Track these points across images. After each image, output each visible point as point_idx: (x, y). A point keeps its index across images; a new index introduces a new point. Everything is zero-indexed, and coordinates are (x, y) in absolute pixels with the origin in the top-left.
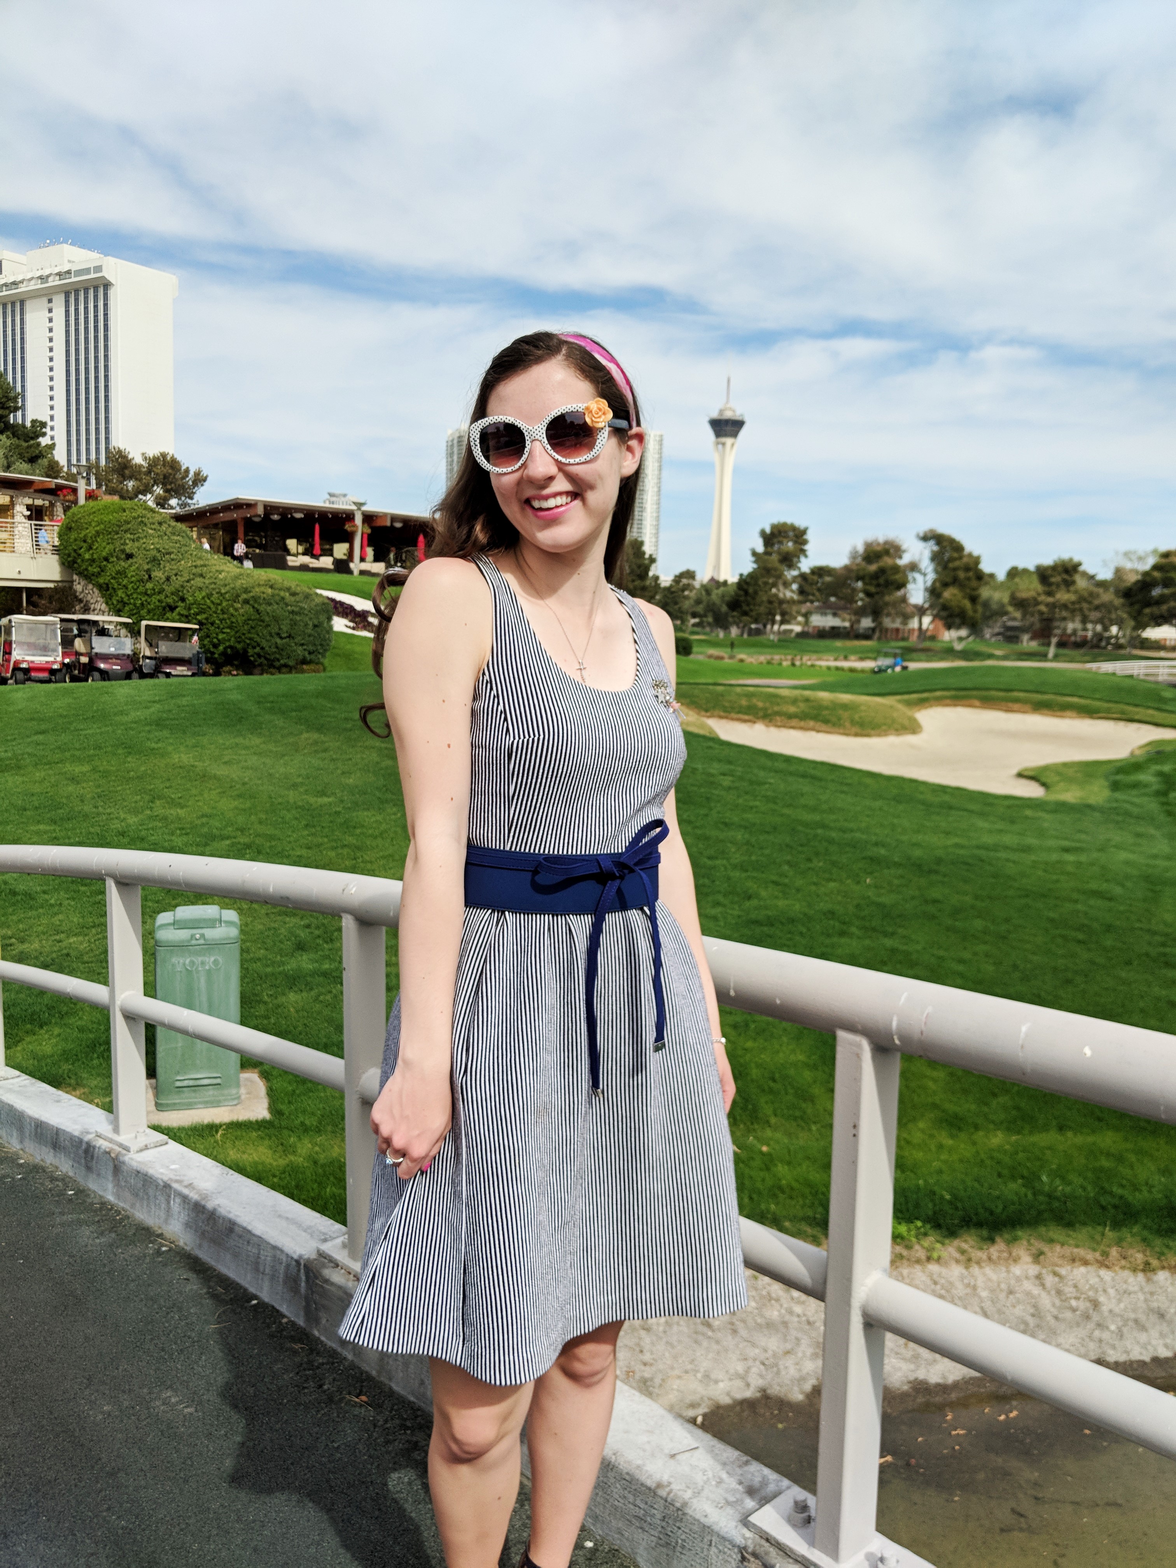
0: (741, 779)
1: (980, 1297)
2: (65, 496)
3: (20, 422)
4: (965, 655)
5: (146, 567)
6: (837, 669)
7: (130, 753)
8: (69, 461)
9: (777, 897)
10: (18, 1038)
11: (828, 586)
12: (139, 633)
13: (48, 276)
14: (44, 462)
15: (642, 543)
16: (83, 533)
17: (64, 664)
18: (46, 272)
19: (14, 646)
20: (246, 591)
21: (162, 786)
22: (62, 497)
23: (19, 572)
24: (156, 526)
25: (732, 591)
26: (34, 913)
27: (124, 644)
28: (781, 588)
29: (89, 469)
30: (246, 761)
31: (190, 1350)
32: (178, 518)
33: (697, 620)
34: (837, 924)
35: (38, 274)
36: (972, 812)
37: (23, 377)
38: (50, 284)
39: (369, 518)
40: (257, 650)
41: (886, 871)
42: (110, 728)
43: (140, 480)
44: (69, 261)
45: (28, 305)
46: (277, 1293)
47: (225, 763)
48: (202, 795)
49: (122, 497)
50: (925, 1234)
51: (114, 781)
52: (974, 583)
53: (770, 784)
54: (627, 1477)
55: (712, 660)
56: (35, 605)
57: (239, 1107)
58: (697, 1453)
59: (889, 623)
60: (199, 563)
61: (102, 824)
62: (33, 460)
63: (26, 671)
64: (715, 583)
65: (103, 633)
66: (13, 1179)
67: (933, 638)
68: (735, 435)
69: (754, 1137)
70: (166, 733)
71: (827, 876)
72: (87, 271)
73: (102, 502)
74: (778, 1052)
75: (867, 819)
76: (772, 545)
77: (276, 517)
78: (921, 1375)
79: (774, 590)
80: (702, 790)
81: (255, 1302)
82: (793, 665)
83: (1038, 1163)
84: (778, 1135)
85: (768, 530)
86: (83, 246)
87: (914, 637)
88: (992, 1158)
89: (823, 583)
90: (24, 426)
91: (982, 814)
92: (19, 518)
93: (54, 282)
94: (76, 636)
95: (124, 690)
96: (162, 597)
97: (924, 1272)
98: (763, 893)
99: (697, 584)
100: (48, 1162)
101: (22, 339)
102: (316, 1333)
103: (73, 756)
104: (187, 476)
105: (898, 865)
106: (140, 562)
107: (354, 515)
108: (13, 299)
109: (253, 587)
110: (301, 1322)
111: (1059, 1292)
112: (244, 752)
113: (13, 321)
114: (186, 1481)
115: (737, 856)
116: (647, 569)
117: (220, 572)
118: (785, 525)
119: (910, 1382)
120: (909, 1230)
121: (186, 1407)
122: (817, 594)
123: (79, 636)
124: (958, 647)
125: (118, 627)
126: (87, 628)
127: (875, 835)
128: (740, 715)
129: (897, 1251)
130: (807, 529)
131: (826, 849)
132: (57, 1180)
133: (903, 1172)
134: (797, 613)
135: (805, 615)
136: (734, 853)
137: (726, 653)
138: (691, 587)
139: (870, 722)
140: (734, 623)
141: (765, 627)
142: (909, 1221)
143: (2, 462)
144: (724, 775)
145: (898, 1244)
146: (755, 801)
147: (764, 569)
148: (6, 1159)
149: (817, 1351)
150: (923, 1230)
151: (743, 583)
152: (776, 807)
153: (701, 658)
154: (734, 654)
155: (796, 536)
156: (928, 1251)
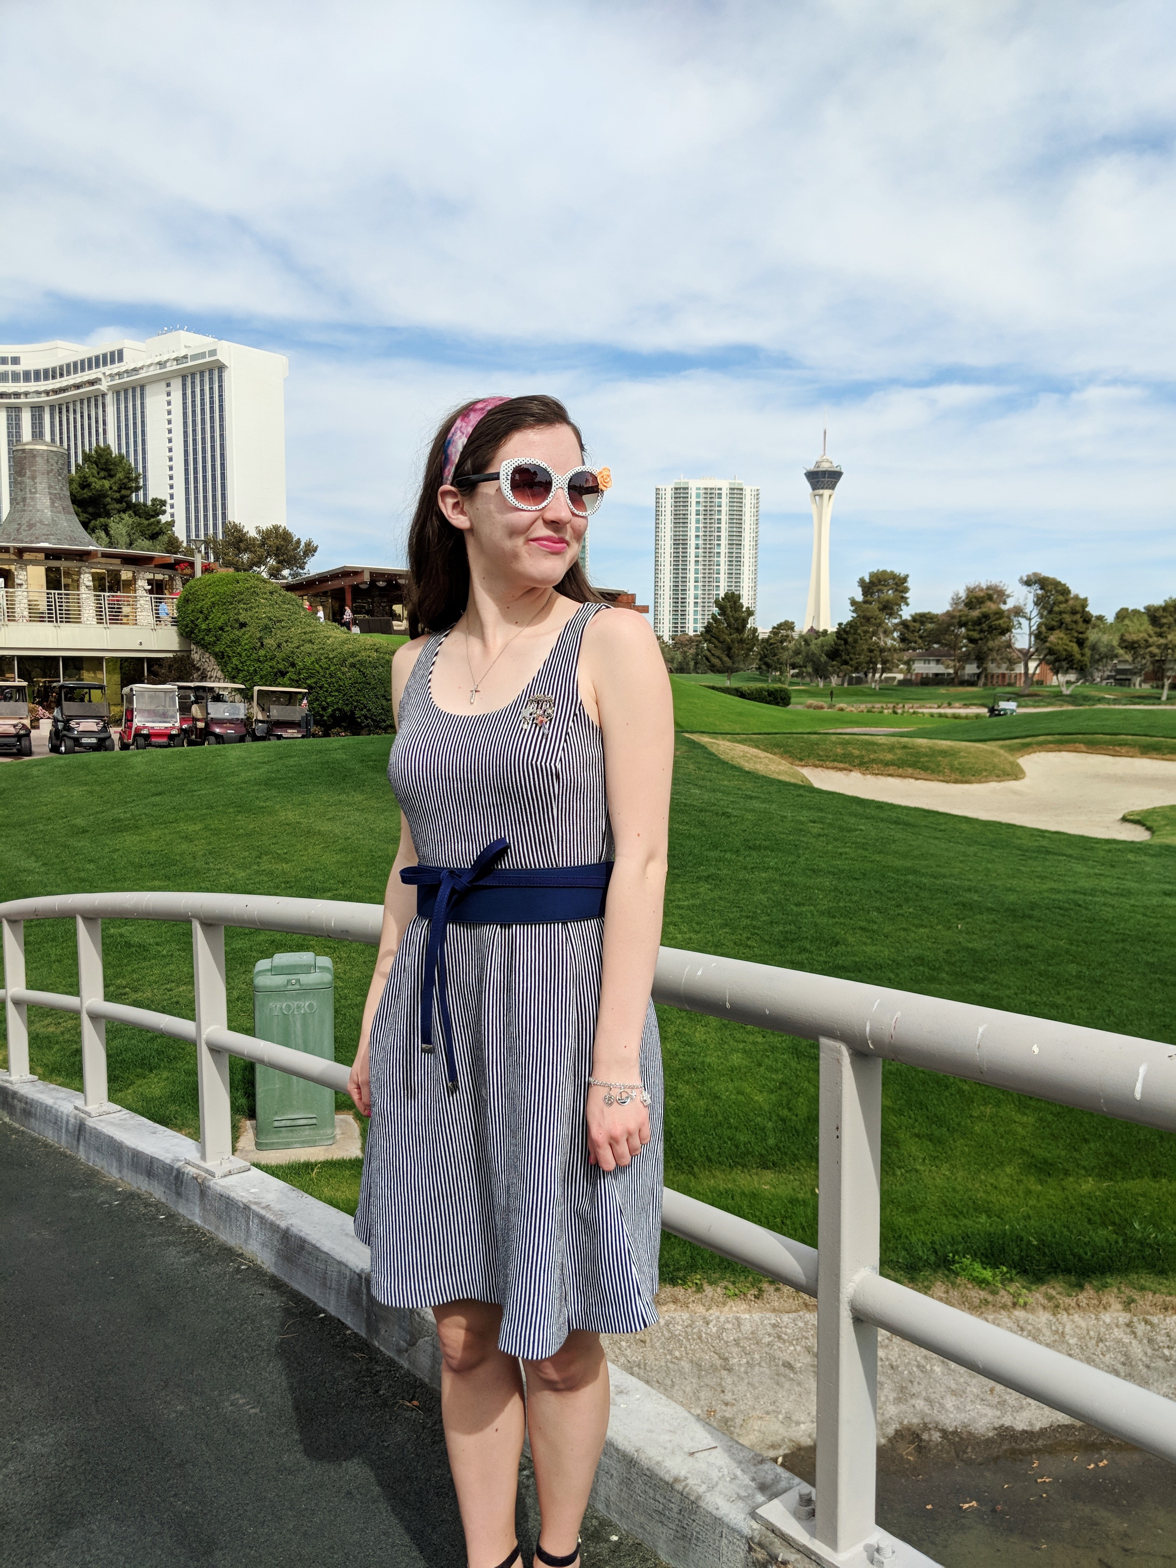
0: (831, 825)
1: (1068, 1344)
2: (182, 570)
3: (142, 501)
4: (1073, 699)
5: (258, 635)
6: (940, 715)
7: (239, 812)
8: (188, 536)
9: (865, 944)
11: (930, 632)
12: (252, 697)
13: (166, 362)
14: (164, 538)
15: (739, 597)
16: (200, 604)
17: (181, 729)
18: (164, 358)
19: (135, 713)
20: (353, 655)
21: (270, 842)
22: (180, 571)
23: (141, 643)
24: (268, 596)
25: (831, 640)
26: (147, 963)
27: (239, 709)
28: (882, 636)
29: (206, 543)
30: (348, 817)
31: (260, 1357)
32: (289, 588)
33: (797, 671)
34: (926, 970)
35: (157, 360)
36: (1070, 856)
37: (144, 458)
38: (168, 369)
40: (364, 712)
41: (978, 917)
42: (221, 789)
43: (254, 552)
44: (186, 347)
45: (148, 390)
46: (342, 1307)
47: (329, 819)
48: (306, 850)
49: (237, 570)
50: (1011, 1280)
51: (225, 838)
52: (1081, 626)
53: (861, 830)
55: (811, 710)
56: (156, 674)
57: (333, 1146)
58: (714, 1451)
59: (992, 668)
60: (308, 629)
61: (212, 879)
62: (154, 537)
63: (147, 737)
64: (814, 633)
65: (218, 698)
66: (111, 1205)
67: (1040, 683)
68: (832, 487)
70: (274, 792)
71: (917, 922)
72: (202, 355)
73: (218, 575)
75: (961, 865)
76: (872, 594)
77: (381, 584)
78: (1007, 1421)
79: (874, 639)
80: (791, 837)
81: (322, 1315)
82: (895, 713)
83: (1131, 1210)
85: (867, 580)
86: (198, 332)
87: (1021, 682)
88: (1083, 1204)
89: (925, 630)
90: (145, 505)
91: (1081, 859)
92: (140, 593)
93: (172, 367)
94: (193, 703)
95: (235, 752)
96: (274, 663)
97: (1010, 1317)
98: (851, 939)
99: (796, 635)
100: (144, 1189)
101: (143, 422)
102: (377, 1344)
103: (187, 815)
104: (299, 547)
105: (990, 910)
106: (252, 631)
108: (133, 385)
109: (359, 652)
110: (363, 1333)
111: (1151, 1341)
112: (346, 808)
113: (134, 405)
114: (246, 1473)
115: (825, 902)
116: (745, 622)
117: (328, 638)
118: (884, 572)
119: (995, 1429)
120: (994, 1276)
121: (252, 1408)
122: (920, 641)
123: (196, 702)
124: (1066, 691)
125: (233, 693)
126: (204, 695)
127: (969, 880)
128: (836, 764)
129: (982, 1297)
130: (907, 576)
131: (917, 895)
132: (151, 1206)
133: (989, 1217)
134: (899, 660)
135: (908, 663)
136: (822, 900)
137: (826, 702)
138: (790, 638)
139: (970, 768)
140: (834, 672)
141: (866, 676)
142: (995, 1266)
143: (125, 539)
144: (814, 822)
145: (983, 1290)
146: (845, 847)
147: (864, 617)
148: (105, 1187)
149: (901, 1395)
150: (1008, 1275)
151: (842, 633)
152: (866, 853)
153: (800, 708)
154: (833, 703)
155: (896, 584)
156: (1014, 1297)
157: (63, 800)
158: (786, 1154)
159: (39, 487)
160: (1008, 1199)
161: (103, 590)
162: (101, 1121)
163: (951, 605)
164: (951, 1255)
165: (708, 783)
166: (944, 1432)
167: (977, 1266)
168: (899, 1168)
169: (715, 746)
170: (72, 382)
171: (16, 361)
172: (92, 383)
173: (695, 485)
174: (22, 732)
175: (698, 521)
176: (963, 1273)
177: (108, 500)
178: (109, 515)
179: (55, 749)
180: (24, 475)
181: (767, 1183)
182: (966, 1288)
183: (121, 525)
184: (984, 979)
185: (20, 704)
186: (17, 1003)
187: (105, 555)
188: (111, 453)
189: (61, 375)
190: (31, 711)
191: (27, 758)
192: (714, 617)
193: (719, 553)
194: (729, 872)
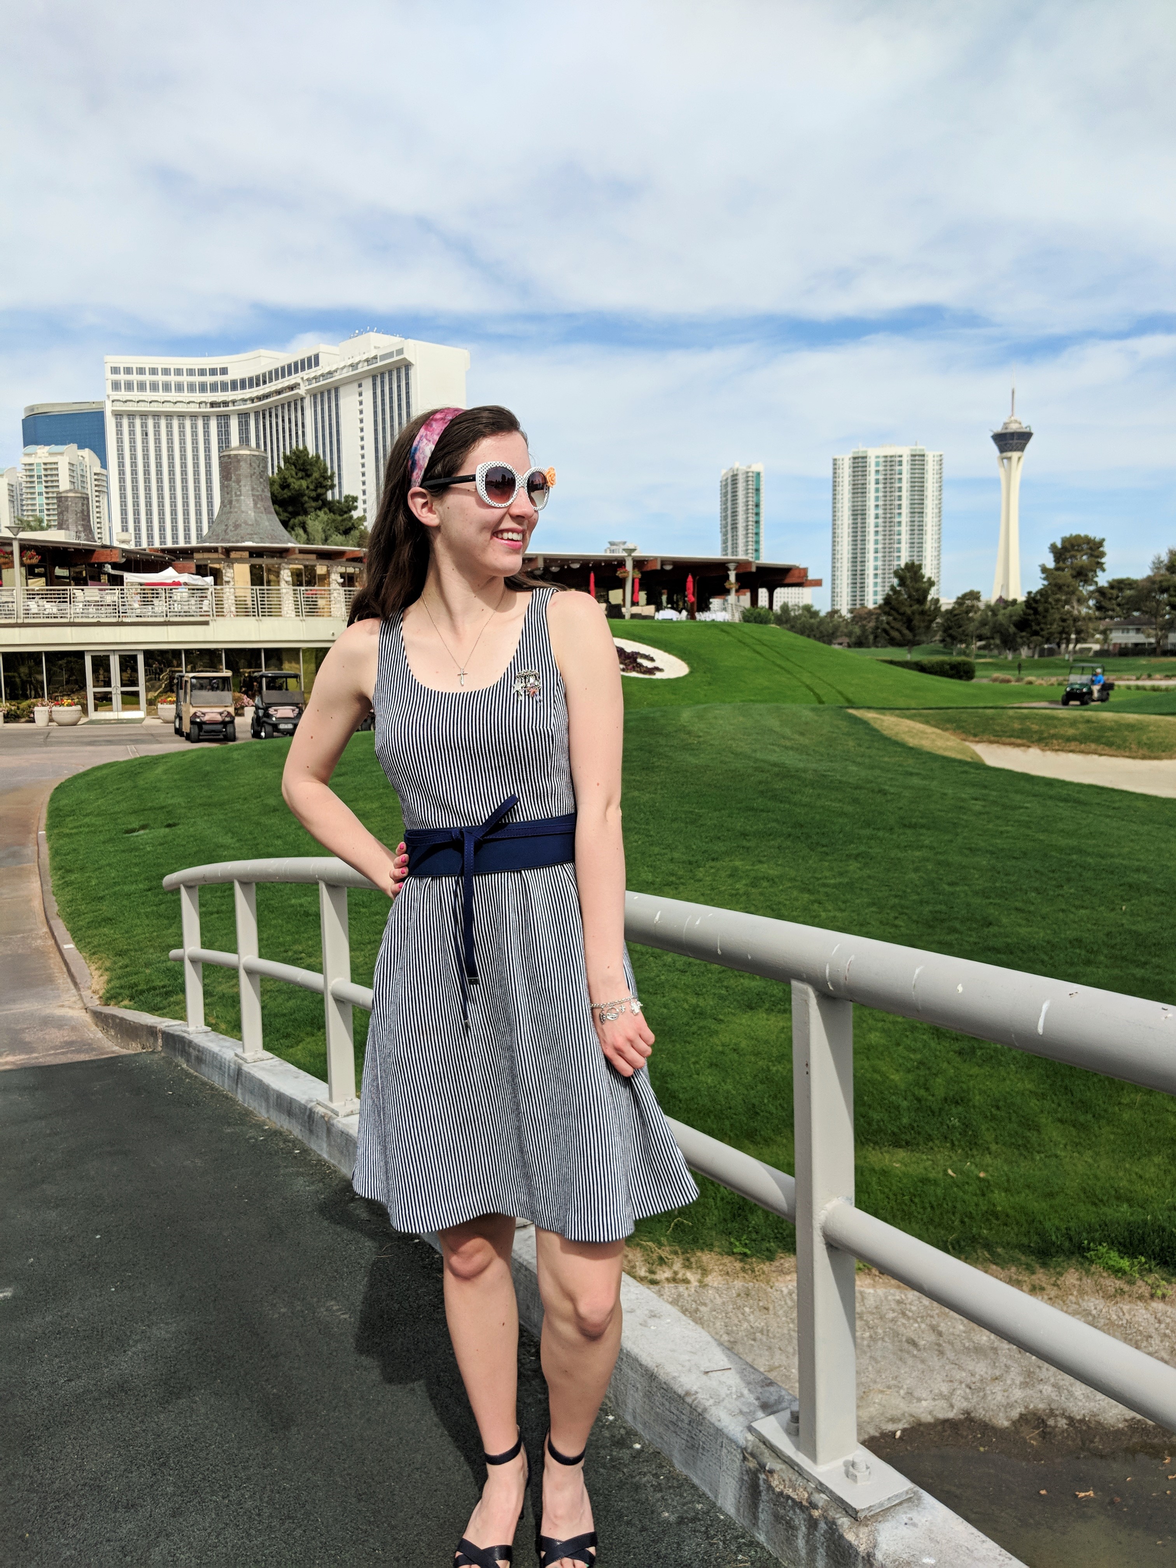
0: (994, 803)
3: (336, 498)
6: (1138, 688)
9: (1020, 925)
10: (299, 1039)
11: (1129, 599)
13: (358, 363)
14: (356, 533)
15: (920, 567)
18: (356, 360)
25: (1019, 609)
28: (1075, 604)
33: (983, 643)
34: (1083, 952)
35: (350, 362)
38: (360, 370)
39: (639, 563)
41: (1146, 898)
44: (375, 347)
45: (342, 391)
50: (1150, 1271)
53: (1027, 808)
54: (665, 1386)
55: (997, 684)
58: (727, 1373)
62: (346, 532)
64: (1003, 602)
66: (256, 1140)
68: (1021, 449)
69: (971, 1163)
71: (1077, 903)
72: (391, 355)
74: (1004, 1079)
75: (1131, 844)
76: (1064, 560)
77: (554, 569)
79: (1067, 607)
80: (950, 815)
81: (417, 1241)
84: (999, 1162)
85: (1059, 545)
86: (386, 332)
89: (1123, 597)
90: (339, 502)
92: (334, 586)
93: (363, 368)
97: (1146, 1309)
98: (1005, 920)
99: (981, 605)
100: (285, 1128)
101: (337, 422)
103: (366, 794)
105: (1158, 891)
107: (625, 561)
108: (328, 388)
115: (980, 882)
116: (926, 592)
118: (1078, 536)
120: (1132, 1265)
121: (343, 1314)
122: (1118, 609)
127: (1138, 860)
128: (1013, 740)
129: (1117, 1286)
130: (1103, 540)
131: (1081, 875)
132: (289, 1141)
133: (1131, 1206)
134: (1095, 630)
135: (1104, 632)
136: (977, 879)
137: (1014, 675)
138: (975, 609)
139: (1160, 743)
140: (1023, 644)
141: (1059, 646)
142: (1133, 1256)
143: (320, 536)
144: (976, 799)
145: (1120, 1279)
146: (1007, 825)
147: (1056, 585)
148: (255, 1125)
149: (1028, 1380)
150: (1147, 1266)
151: (1031, 602)
152: (1029, 832)
153: (985, 681)
154: (1022, 676)
155: (1091, 549)
156: (1152, 1288)
157: (259, 782)
158: (919, 1133)
159: (244, 489)
160: (1153, 1190)
161: (301, 585)
162: (254, 1066)
163: (1152, 569)
164: (1086, 1242)
165: (867, 761)
166: (1071, 1420)
167: (1114, 1254)
168: (1038, 1152)
169: (879, 722)
170: (273, 388)
171: (224, 371)
172: (291, 388)
173: (874, 453)
174: (227, 719)
175: (877, 490)
176: (1098, 1261)
177: (306, 498)
178: (306, 513)
179: (256, 735)
180: (230, 480)
181: (897, 1161)
182: (1101, 1276)
183: (317, 522)
184: (1145, 963)
185: (226, 693)
186: (194, 961)
187: (302, 551)
188: (308, 454)
189: (265, 382)
190: (236, 700)
191: (231, 743)
192: (893, 588)
193: (900, 523)
194: (881, 850)
